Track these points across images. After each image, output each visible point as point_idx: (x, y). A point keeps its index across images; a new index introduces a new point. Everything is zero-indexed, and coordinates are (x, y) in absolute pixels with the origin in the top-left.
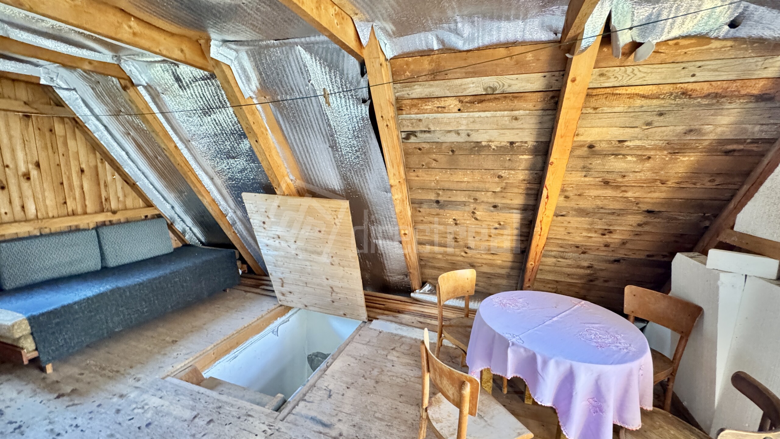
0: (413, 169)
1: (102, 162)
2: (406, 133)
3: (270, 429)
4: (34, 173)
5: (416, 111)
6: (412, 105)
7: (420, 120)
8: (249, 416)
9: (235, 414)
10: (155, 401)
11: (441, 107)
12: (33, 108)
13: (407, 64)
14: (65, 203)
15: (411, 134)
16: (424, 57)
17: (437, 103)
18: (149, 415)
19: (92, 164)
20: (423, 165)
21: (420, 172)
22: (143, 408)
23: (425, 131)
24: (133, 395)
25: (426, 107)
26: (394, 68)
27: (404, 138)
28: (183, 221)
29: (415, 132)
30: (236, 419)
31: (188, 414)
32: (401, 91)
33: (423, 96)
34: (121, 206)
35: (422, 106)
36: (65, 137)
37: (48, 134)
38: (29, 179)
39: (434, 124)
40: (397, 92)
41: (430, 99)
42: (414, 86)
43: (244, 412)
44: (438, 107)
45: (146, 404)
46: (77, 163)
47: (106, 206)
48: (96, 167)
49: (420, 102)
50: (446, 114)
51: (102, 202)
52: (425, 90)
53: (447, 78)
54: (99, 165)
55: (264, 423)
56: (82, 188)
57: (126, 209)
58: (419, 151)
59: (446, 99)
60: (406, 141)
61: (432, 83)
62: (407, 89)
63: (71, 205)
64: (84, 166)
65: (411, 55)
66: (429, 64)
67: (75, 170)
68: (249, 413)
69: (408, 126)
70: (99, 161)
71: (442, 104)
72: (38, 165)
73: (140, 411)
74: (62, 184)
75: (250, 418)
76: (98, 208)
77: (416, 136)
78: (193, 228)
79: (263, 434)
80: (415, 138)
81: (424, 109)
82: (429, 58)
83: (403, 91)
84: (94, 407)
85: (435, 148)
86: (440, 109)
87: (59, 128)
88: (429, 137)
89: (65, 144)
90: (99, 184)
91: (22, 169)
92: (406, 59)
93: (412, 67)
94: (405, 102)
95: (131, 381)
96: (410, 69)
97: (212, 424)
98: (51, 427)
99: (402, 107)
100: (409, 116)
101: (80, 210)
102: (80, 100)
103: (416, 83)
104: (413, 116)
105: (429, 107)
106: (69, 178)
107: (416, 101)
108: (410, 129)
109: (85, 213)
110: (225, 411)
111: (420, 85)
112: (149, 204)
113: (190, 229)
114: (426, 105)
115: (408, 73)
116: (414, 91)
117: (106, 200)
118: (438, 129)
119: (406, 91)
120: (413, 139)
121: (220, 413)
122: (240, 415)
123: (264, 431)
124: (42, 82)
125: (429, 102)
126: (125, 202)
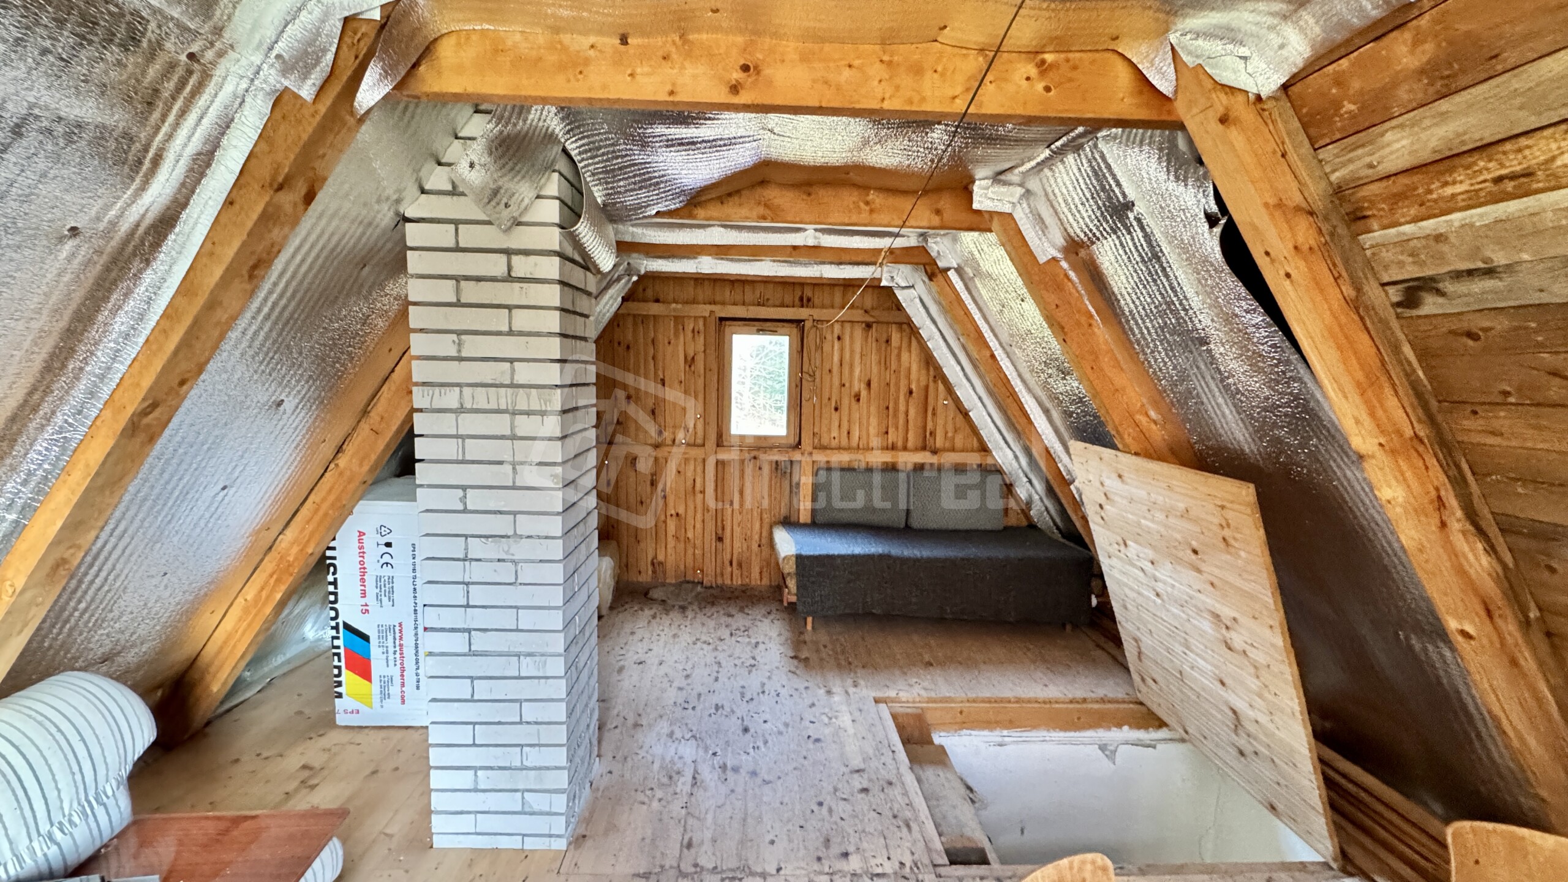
0: (1469, 408)
1: (935, 381)
2: (1400, 287)
3: (911, 868)
4: (864, 394)
5: (1413, 211)
6: (1395, 195)
7: (1439, 238)
8: (908, 826)
9: (896, 806)
10: (845, 720)
11: (1513, 177)
12: (872, 316)
13: (1339, 81)
14: (887, 433)
15: (1419, 288)
16: (1385, 41)
17: (1490, 168)
18: (827, 731)
19: (923, 383)
20: (1506, 394)
21: (1502, 419)
22: (830, 719)
23: (1470, 273)
24: (836, 698)
25: (1449, 191)
26: (1303, 106)
27: (1399, 304)
28: (1030, 482)
29: (1433, 279)
30: (890, 815)
31: (857, 762)
32: (1344, 165)
33: (1426, 156)
34: (947, 445)
35: (1430, 192)
36: (900, 349)
37: (884, 345)
38: (858, 400)
39: (1500, 242)
40: (1334, 171)
41: (1457, 161)
42: (1382, 135)
43: (908, 814)
44: (1499, 180)
45: (836, 718)
46: (906, 382)
47: (930, 441)
48: (927, 387)
49: (1416, 178)
50: (1542, 197)
51: (925, 437)
52: (1424, 136)
53: (1500, 68)
54: (931, 384)
55: (913, 854)
56: (907, 413)
57: (953, 450)
58: (1470, 343)
59: (1523, 142)
60: (1408, 313)
61: (1444, 105)
62: (1360, 151)
63: (891, 437)
64: (913, 387)
65: (1343, 51)
66: (1412, 52)
67: (903, 390)
68: (912, 824)
69: (1401, 264)
70: (931, 379)
71: (1514, 165)
72: (869, 384)
73: (826, 720)
74: (888, 408)
75: (905, 830)
76: (920, 444)
77: (1440, 293)
78: (1045, 500)
79: (897, 865)
80: (1440, 300)
81: (1441, 198)
82: (1407, 35)
83: (1351, 161)
84: (801, 687)
85: (1536, 331)
86: (1509, 186)
87: (895, 337)
88: (1494, 292)
89: (899, 356)
90: (926, 411)
91: (856, 389)
92: (1330, 68)
93: (1356, 85)
94: (1365, 192)
95: (849, 682)
96: (1351, 92)
97: (863, 795)
98: (766, 681)
99: (1362, 209)
100: (1393, 231)
101: (900, 444)
102: (917, 301)
103: (1387, 125)
104: (1408, 229)
105: (1459, 188)
106: (896, 403)
107: (1404, 180)
108: (1412, 271)
109: (905, 449)
110: (891, 792)
111: (1401, 126)
112: (984, 449)
113: (1041, 499)
114: (1446, 184)
115: (1348, 107)
116: (1387, 150)
117: (931, 434)
118: (1526, 257)
119: (1359, 158)
120: (1431, 305)
121: (883, 790)
122: (900, 815)
123: (901, 863)
124: (884, 283)
125: (1451, 170)
126: (953, 438)
